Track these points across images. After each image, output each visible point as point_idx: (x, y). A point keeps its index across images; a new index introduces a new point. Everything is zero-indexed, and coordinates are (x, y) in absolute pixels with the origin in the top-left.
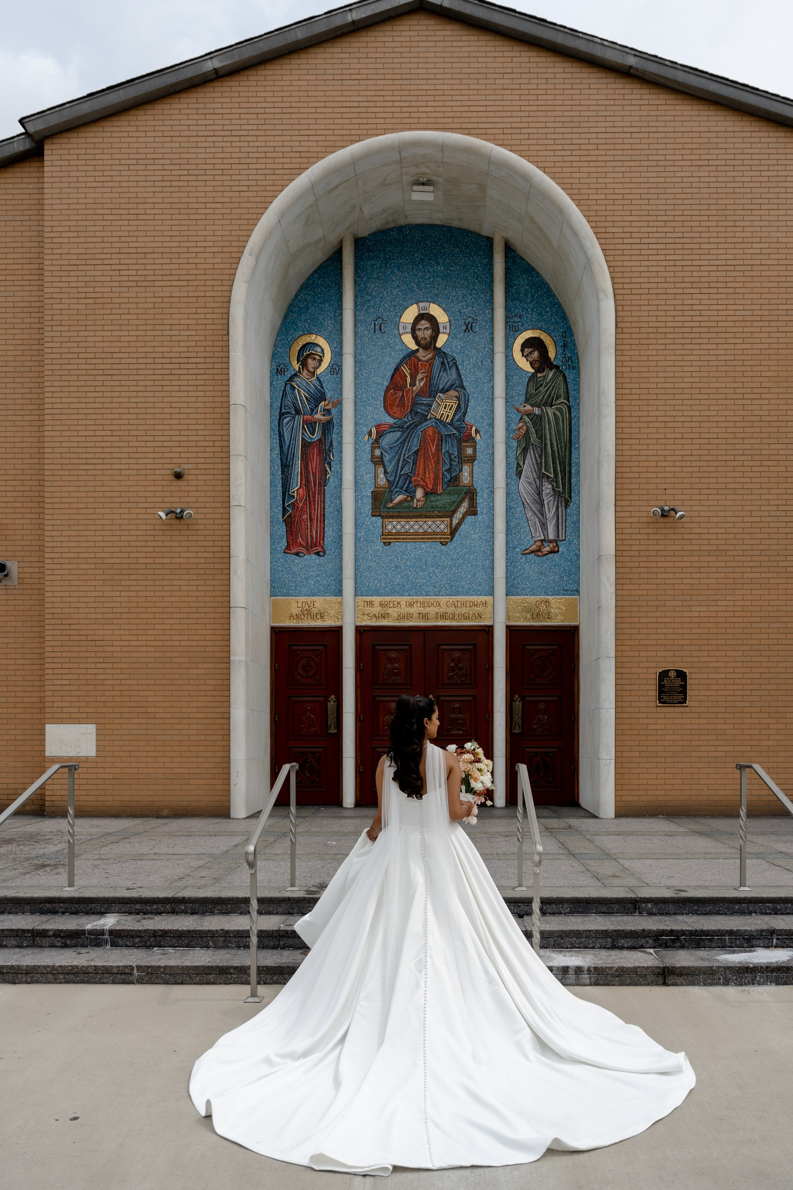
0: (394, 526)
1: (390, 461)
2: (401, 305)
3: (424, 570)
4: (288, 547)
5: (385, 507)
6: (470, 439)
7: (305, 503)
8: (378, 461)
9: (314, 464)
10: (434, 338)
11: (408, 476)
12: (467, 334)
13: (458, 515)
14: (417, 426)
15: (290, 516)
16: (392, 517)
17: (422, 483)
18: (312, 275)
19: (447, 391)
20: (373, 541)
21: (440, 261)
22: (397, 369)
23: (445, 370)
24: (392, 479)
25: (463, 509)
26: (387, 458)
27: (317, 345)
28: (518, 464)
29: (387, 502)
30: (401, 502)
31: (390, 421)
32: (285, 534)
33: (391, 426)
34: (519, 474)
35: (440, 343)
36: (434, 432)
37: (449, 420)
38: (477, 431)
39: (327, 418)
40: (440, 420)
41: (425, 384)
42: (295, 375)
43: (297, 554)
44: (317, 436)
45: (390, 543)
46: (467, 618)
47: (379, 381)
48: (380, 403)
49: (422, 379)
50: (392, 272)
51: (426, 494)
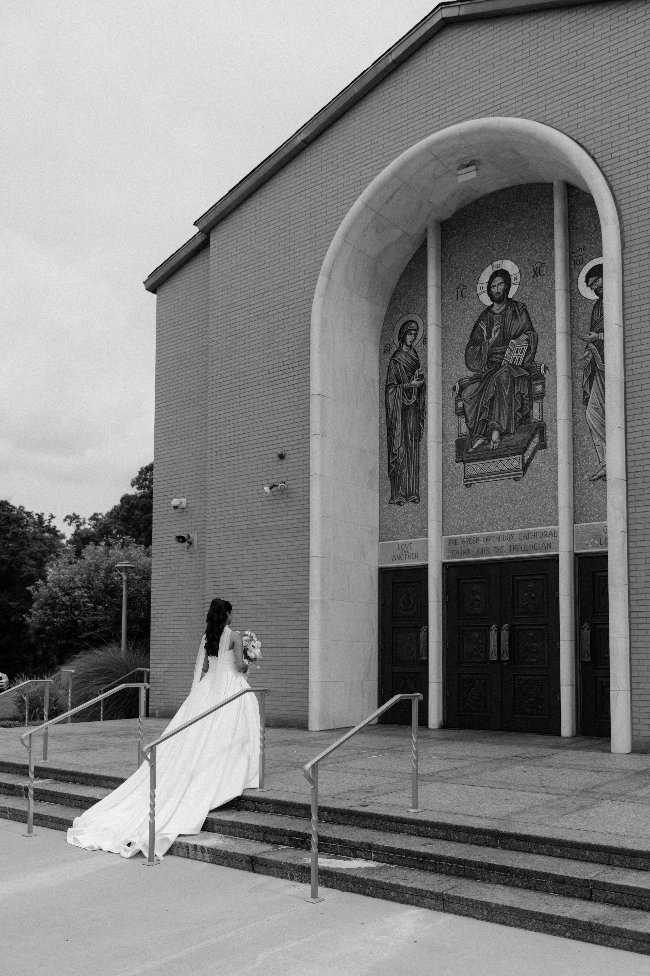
0: (475, 468)
1: (470, 411)
2: (479, 269)
3: (500, 507)
4: (392, 499)
5: (467, 453)
6: (540, 377)
7: (404, 459)
8: (461, 412)
9: (411, 425)
10: (507, 290)
11: (485, 422)
12: (536, 278)
13: (530, 451)
14: (492, 374)
15: (393, 471)
16: (472, 461)
17: (497, 426)
18: (409, 264)
19: (519, 336)
20: (457, 485)
21: (511, 219)
22: (476, 327)
23: (517, 317)
24: (472, 426)
25: (533, 445)
26: (467, 410)
27: (413, 321)
28: (585, 392)
29: (468, 448)
30: (480, 446)
31: (470, 374)
32: (389, 487)
33: (471, 379)
34: (586, 402)
35: (510, 296)
36: (507, 378)
37: (520, 364)
38: (546, 368)
39: (421, 382)
40: (512, 365)
41: (500, 334)
42: (397, 351)
43: (399, 504)
44: (414, 399)
45: (471, 485)
46: (536, 549)
47: (461, 340)
48: (462, 360)
49: (496, 331)
50: (471, 241)
51: (501, 435)
